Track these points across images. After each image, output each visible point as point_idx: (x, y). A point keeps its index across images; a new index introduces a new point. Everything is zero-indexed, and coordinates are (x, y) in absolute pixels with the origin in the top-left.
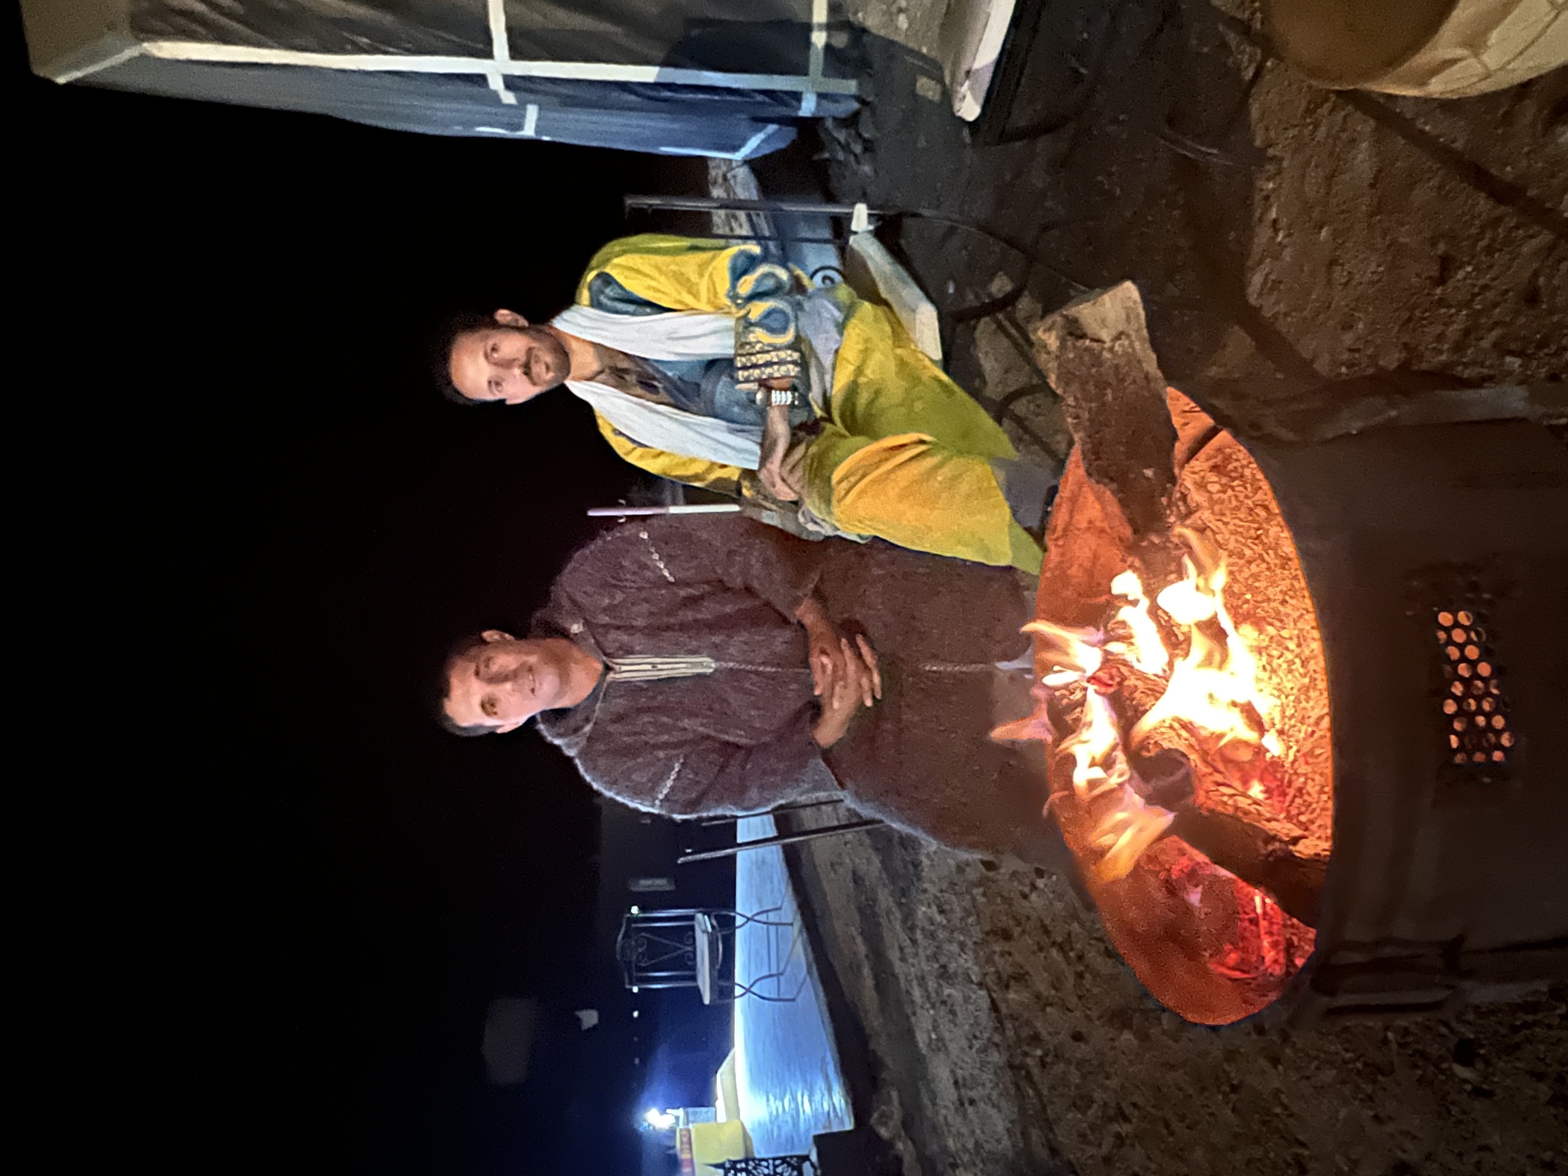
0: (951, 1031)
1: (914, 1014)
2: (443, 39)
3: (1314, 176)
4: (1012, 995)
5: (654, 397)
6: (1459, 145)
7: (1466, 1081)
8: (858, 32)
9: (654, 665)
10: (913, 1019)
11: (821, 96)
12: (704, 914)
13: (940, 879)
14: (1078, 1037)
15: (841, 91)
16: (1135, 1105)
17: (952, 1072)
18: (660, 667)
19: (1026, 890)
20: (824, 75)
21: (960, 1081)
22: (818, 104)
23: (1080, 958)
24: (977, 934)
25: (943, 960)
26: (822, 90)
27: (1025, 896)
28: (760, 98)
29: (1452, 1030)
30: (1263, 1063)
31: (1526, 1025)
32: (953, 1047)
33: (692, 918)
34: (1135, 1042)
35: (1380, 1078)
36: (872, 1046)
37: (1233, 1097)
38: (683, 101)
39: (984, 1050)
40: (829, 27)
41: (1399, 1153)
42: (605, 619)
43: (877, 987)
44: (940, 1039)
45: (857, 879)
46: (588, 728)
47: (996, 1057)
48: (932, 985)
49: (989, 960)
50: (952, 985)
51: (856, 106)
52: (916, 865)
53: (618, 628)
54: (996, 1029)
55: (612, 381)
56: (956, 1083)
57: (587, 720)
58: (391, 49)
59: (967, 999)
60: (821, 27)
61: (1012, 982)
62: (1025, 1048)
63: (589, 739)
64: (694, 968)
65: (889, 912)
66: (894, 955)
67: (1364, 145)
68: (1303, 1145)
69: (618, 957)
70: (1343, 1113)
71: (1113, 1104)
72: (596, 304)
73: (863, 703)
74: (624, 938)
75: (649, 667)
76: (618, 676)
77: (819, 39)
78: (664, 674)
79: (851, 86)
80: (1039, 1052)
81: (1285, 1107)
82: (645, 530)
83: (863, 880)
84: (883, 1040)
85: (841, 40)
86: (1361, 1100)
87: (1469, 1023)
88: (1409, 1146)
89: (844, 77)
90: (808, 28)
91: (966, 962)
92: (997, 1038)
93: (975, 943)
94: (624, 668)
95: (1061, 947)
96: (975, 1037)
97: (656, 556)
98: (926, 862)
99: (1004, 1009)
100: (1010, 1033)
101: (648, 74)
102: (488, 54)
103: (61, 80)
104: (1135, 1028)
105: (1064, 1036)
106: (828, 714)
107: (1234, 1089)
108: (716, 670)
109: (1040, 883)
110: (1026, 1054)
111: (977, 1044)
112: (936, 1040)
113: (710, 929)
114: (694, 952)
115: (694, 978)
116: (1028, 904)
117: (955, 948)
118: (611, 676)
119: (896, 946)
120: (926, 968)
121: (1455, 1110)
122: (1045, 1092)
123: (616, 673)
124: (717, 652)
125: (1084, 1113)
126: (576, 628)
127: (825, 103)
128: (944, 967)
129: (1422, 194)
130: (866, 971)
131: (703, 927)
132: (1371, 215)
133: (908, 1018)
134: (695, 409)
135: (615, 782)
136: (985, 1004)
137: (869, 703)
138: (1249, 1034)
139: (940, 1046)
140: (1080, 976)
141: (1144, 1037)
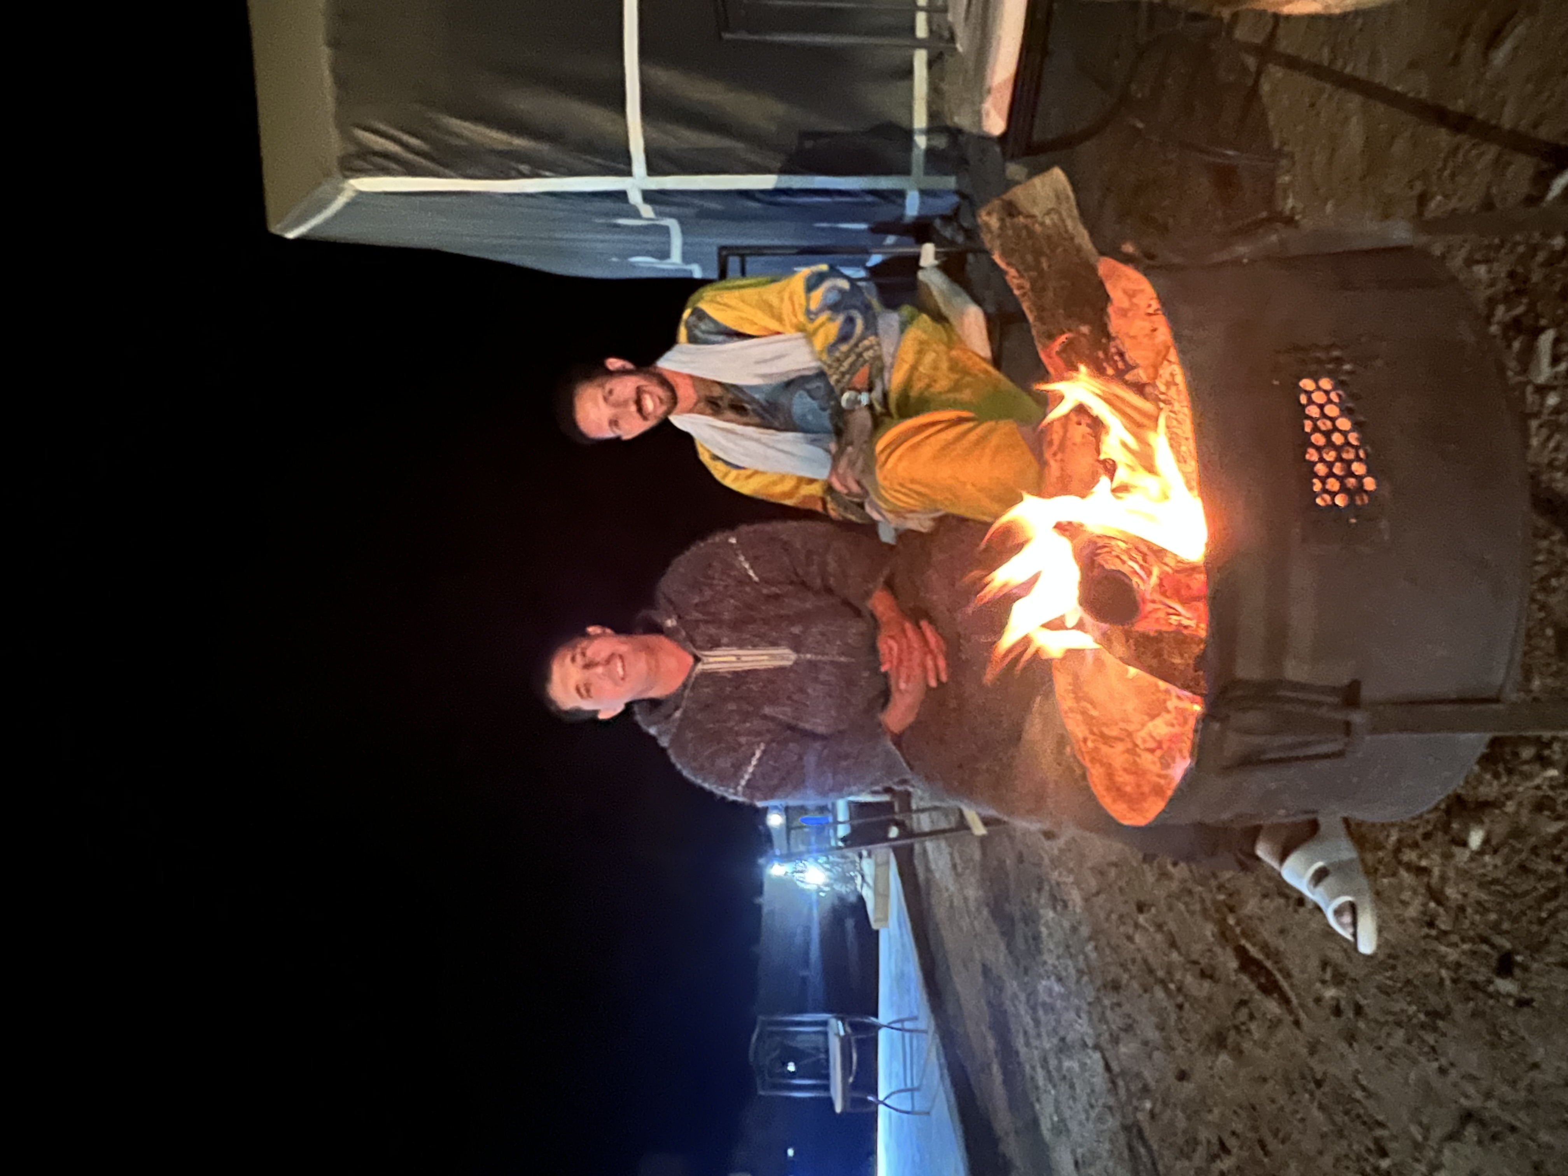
0: (1070, 1108)
1: (1038, 1100)
2: (590, 162)
3: (1320, 158)
4: (1123, 1049)
5: (745, 419)
6: (1423, 95)
7: (1509, 995)
8: (955, 133)
9: (738, 657)
10: (1037, 1106)
11: (924, 193)
12: (838, 1018)
13: (1057, 947)
14: (1182, 1076)
15: (941, 187)
16: (1234, 1133)
17: (1073, 1152)
18: (744, 659)
19: (1131, 930)
20: (927, 173)
21: (1080, 1161)
22: (922, 203)
23: (1179, 989)
24: (1090, 994)
25: (1062, 1033)
26: (923, 186)
27: (1130, 938)
28: (869, 199)
29: (1493, 946)
30: (1342, 1046)
31: (1552, 914)
32: (1073, 1126)
33: (825, 1023)
34: (1230, 1061)
35: (1440, 1023)
36: (1002, 1147)
37: (1318, 1093)
38: (799, 205)
39: (1100, 1119)
40: (929, 132)
41: (1463, 1100)
42: (697, 615)
43: (1005, 1082)
44: (1062, 1120)
45: (986, 971)
46: (678, 714)
47: (1112, 1123)
48: (1053, 1063)
49: (1103, 1019)
50: (1070, 1057)
51: (955, 199)
52: (1037, 938)
53: (706, 622)
54: (1109, 1091)
55: (709, 411)
56: (1076, 1163)
57: (677, 708)
58: (547, 173)
59: (1083, 1065)
60: (922, 132)
61: (1122, 1035)
62: (1135, 1102)
63: (679, 728)
64: (827, 1077)
65: (1015, 996)
66: (1019, 1043)
67: (1354, 120)
68: (1381, 1125)
69: (751, 1058)
70: (1412, 1076)
71: (1215, 1140)
72: (693, 339)
73: (928, 686)
74: (757, 1039)
75: (734, 659)
76: (706, 667)
77: (921, 141)
78: (747, 666)
79: (951, 182)
80: (1148, 1105)
81: (1364, 1089)
82: (733, 536)
83: (990, 970)
84: (1012, 1138)
85: (941, 142)
86: (1427, 1053)
87: (1507, 932)
88: (1471, 1090)
89: (946, 174)
90: (908, 134)
91: (1082, 1028)
92: (1111, 1101)
93: (1090, 1004)
94: (711, 660)
95: (1163, 983)
96: (1092, 1106)
97: (742, 558)
98: (1044, 931)
99: (1116, 1068)
100: (1122, 1092)
101: (766, 182)
102: (629, 173)
103: (291, 235)
104: (1229, 1048)
105: (1171, 1079)
106: (896, 697)
107: (1319, 1084)
108: (796, 663)
109: (1141, 919)
110: (1136, 1109)
111: (1093, 1114)
112: (1058, 1122)
113: (842, 1033)
114: (827, 1060)
115: (827, 1088)
116: (1132, 947)
117: (1072, 1015)
118: (700, 667)
119: (1021, 1031)
120: (1047, 1046)
121: (1505, 1033)
122: (1155, 1147)
123: (704, 664)
124: (797, 646)
125: (1189, 1158)
126: (670, 623)
127: (930, 201)
128: (1063, 1039)
129: (1399, 147)
130: (995, 1068)
131: (836, 1031)
132: (1363, 178)
133: (1032, 1106)
134: (777, 424)
135: (702, 768)
136: (1100, 1067)
137: (933, 683)
138: (1328, 1020)
139: (1061, 1129)
140: (1180, 1007)
141: (1238, 1053)
